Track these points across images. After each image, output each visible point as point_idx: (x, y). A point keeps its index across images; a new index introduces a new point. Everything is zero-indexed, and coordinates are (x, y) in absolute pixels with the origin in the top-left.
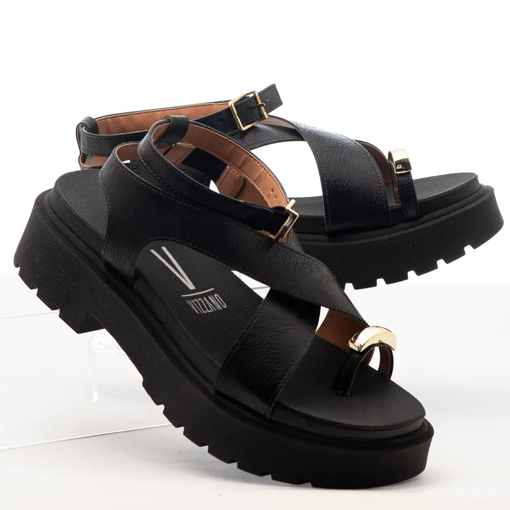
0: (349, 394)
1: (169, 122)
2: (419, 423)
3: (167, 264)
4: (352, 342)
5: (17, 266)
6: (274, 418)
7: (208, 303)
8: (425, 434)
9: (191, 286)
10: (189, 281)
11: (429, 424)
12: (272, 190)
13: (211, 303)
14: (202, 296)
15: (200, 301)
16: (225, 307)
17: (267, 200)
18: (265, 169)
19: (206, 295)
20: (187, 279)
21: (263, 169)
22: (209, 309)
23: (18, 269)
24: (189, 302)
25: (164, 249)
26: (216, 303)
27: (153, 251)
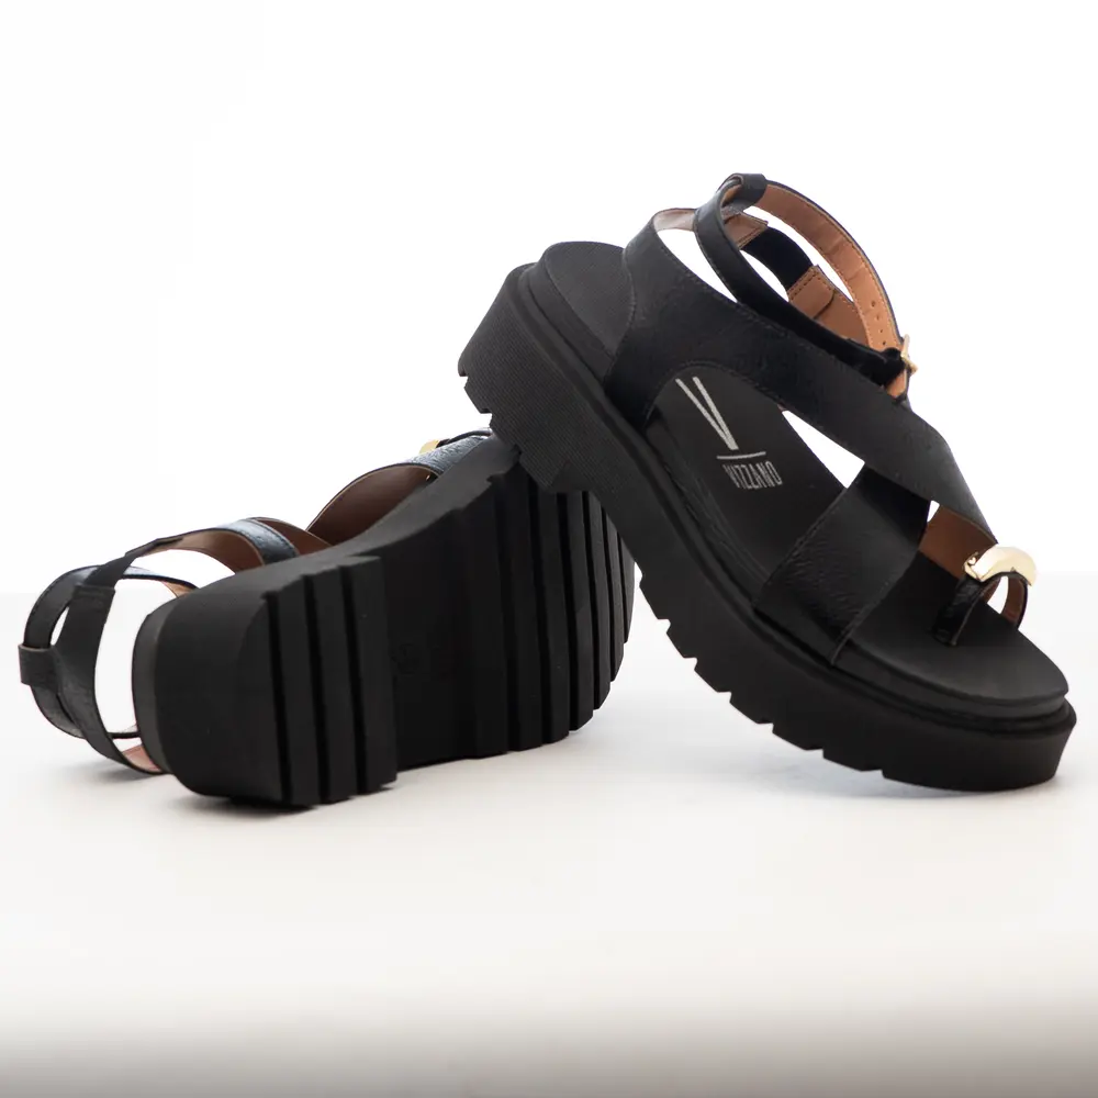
0: (954, 643)
1: (740, 182)
2: (1057, 703)
3: (699, 406)
4: (970, 565)
5: (462, 374)
6: (842, 665)
7: (755, 473)
8: (1064, 721)
9: (732, 445)
10: (730, 436)
11: (1071, 708)
12: (873, 304)
13: (759, 473)
14: (746, 462)
15: (743, 470)
16: (780, 483)
17: (862, 317)
18: (866, 266)
19: (753, 461)
20: (727, 432)
21: (863, 265)
22: (756, 483)
23: (465, 379)
24: (727, 469)
25: (696, 380)
26: (766, 475)
27: (679, 382)
